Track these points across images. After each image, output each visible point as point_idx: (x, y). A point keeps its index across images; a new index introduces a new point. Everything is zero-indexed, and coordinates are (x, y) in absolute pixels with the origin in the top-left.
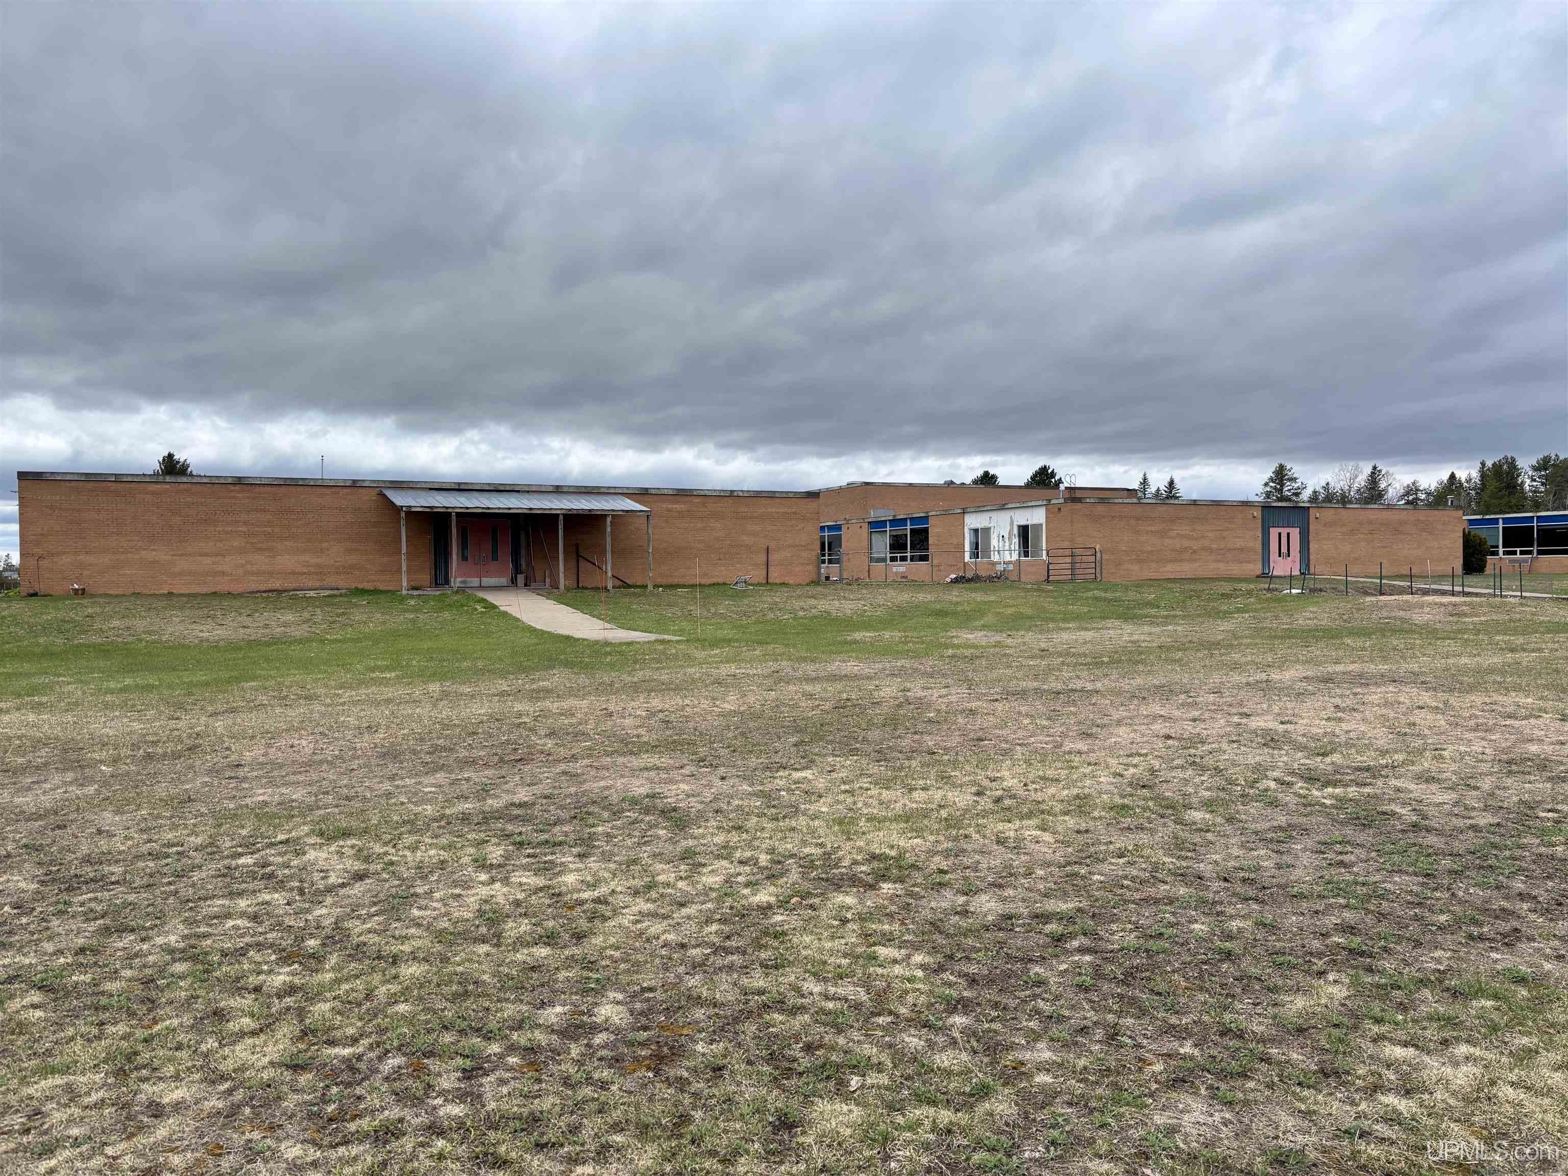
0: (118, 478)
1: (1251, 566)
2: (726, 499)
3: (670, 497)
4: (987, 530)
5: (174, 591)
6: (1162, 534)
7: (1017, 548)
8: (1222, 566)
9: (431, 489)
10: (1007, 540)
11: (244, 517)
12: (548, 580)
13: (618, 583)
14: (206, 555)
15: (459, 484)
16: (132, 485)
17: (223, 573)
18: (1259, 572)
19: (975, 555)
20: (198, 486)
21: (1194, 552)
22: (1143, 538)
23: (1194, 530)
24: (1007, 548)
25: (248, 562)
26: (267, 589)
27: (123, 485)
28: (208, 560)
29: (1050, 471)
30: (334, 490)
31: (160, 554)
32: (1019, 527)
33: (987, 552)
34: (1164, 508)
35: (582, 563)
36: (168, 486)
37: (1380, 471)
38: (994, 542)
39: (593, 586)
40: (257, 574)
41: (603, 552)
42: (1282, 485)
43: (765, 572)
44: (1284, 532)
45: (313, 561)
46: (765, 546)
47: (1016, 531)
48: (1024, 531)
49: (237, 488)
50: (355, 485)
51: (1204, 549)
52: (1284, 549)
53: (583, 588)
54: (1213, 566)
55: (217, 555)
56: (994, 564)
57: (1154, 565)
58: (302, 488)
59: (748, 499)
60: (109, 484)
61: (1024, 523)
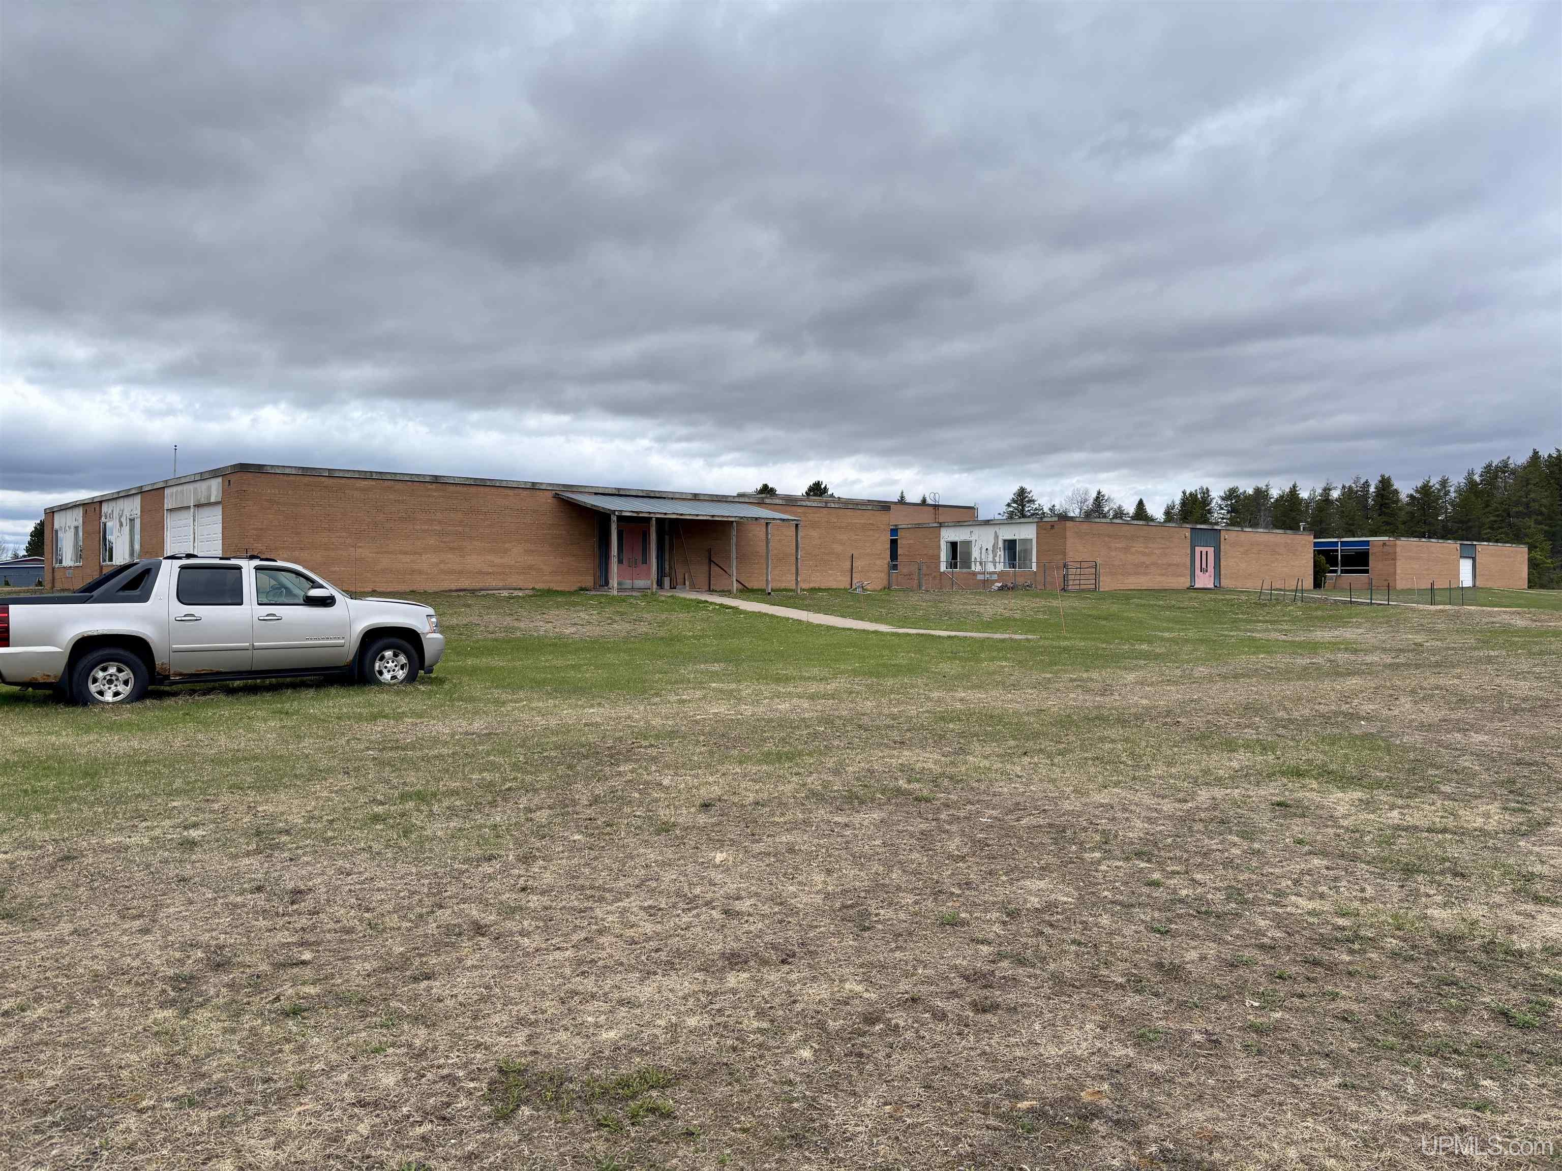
0: (331, 474)
1: (1182, 579)
2: (822, 510)
3: (780, 507)
4: (968, 544)
5: (377, 589)
6: (1126, 550)
7: (1002, 560)
8: (1163, 578)
9: (596, 494)
10: (990, 552)
11: (439, 516)
12: (687, 583)
13: (741, 587)
14: (406, 553)
15: (619, 489)
16: (343, 481)
17: (420, 572)
18: (1188, 585)
19: (953, 564)
20: (400, 483)
21: (1147, 567)
22: (1113, 554)
23: (1146, 548)
24: (991, 559)
25: (442, 562)
26: (458, 588)
27: (335, 480)
28: (407, 559)
29: (823, 486)
30: (516, 491)
31: (365, 551)
32: (1005, 541)
33: (967, 563)
34: (1128, 527)
35: (713, 566)
36: (373, 483)
37: (1103, 496)
38: (975, 554)
39: (721, 589)
40: (451, 572)
41: (728, 558)
42: (1023, 506)
43: (849, 580)
44: (1204, 549)
45: (498, 561)
46: (850, 555)
47: (1001, 544)
48: (1010, 545)
49: (434, 485)
50: (534, 487)
51: (1153, 564)
52: (1204, 566)
53: (713, 591)
54: (1159, 578)
55: (415, 553)
56: (975, 574)
57: (1120, 577)
58: (489, 488)
59: (838, 510)
60: (323, 479)
61: (1010, 537)
